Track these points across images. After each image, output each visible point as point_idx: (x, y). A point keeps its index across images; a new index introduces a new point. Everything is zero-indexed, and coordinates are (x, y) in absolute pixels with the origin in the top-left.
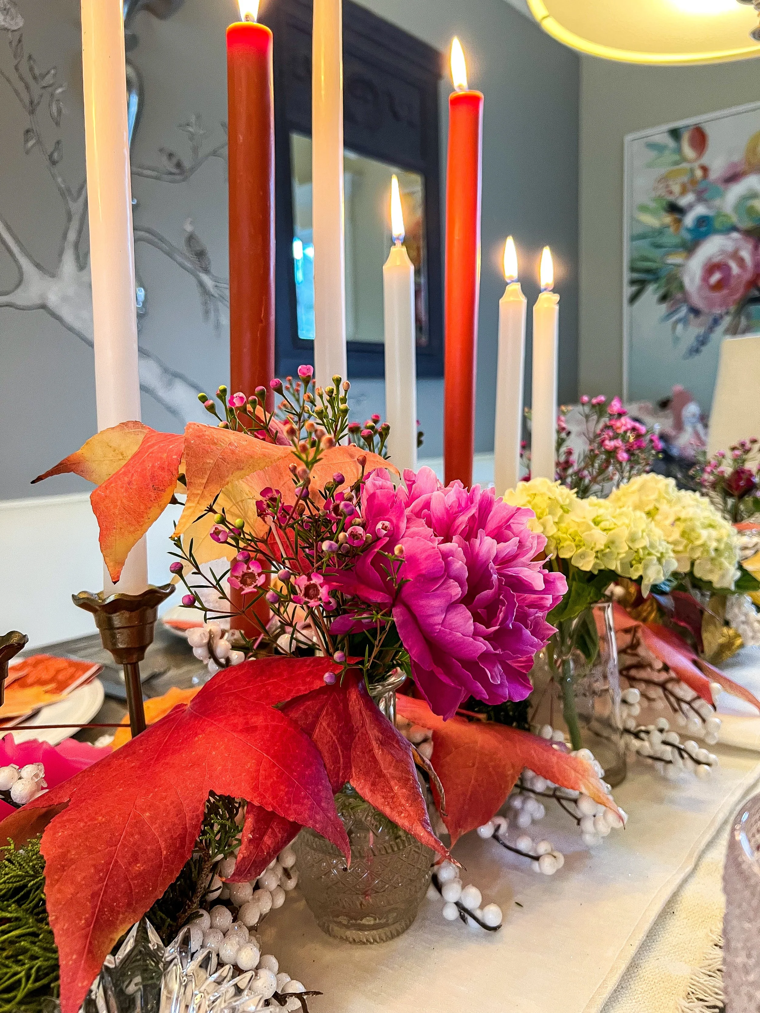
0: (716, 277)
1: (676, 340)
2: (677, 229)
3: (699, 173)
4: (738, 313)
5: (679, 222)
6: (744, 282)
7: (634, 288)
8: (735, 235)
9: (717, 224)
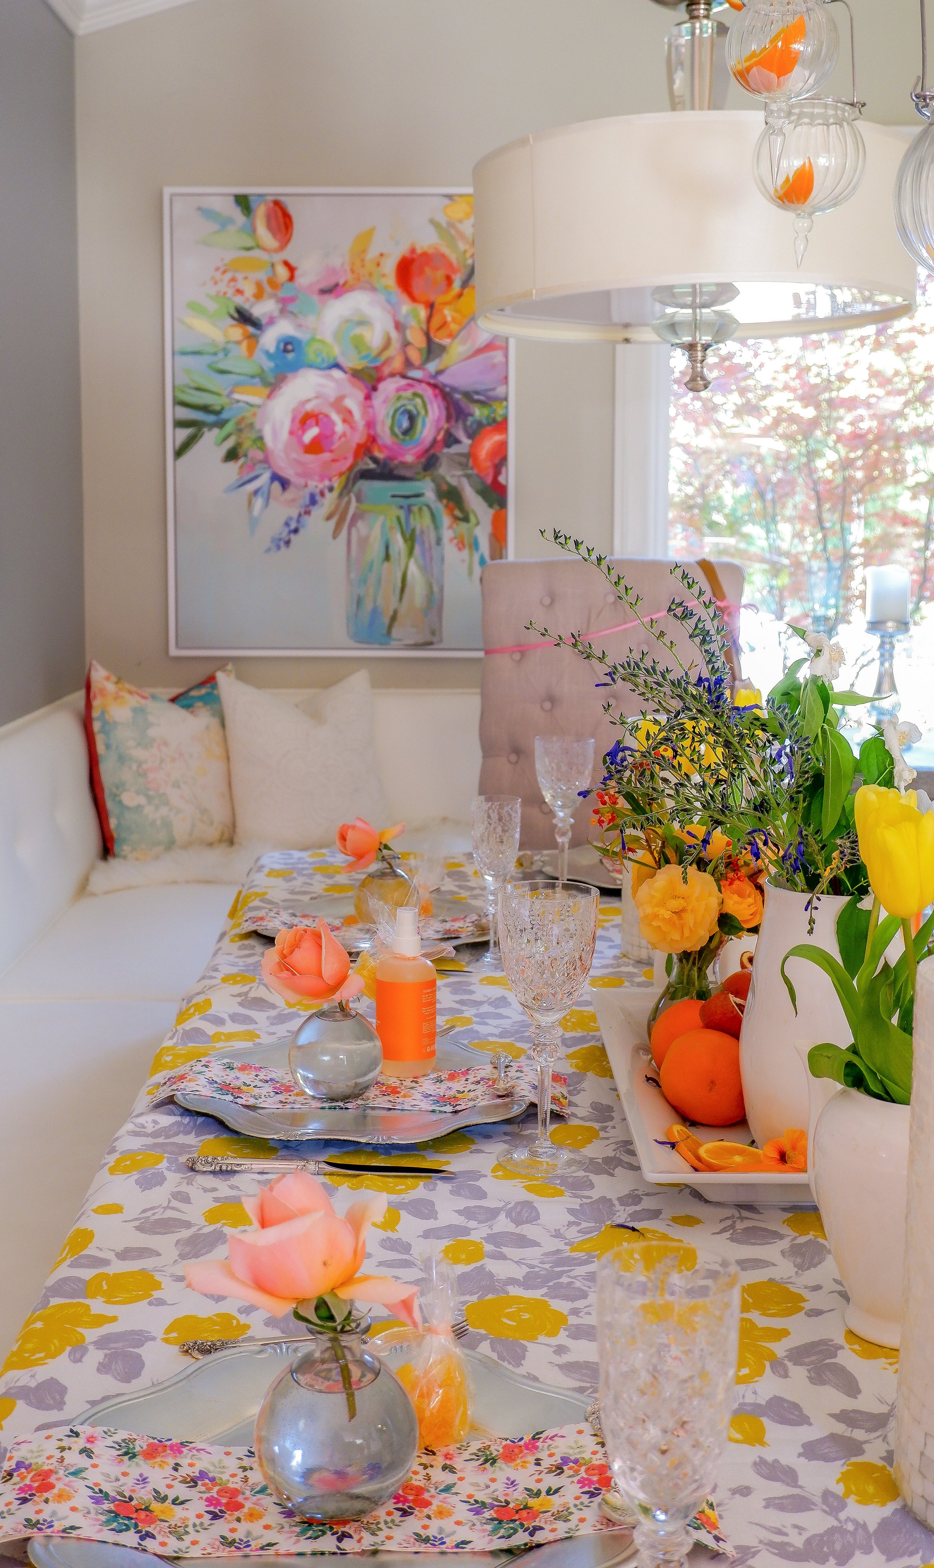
0: (312, 432)
1: (253, 523)
2: (251, 350)
3: (282, 273)
4: (346, 489)
5: (253, 340)
6: (354, 445)
7: (183, 434)
8: (337, 374)
9: (311, 354)
